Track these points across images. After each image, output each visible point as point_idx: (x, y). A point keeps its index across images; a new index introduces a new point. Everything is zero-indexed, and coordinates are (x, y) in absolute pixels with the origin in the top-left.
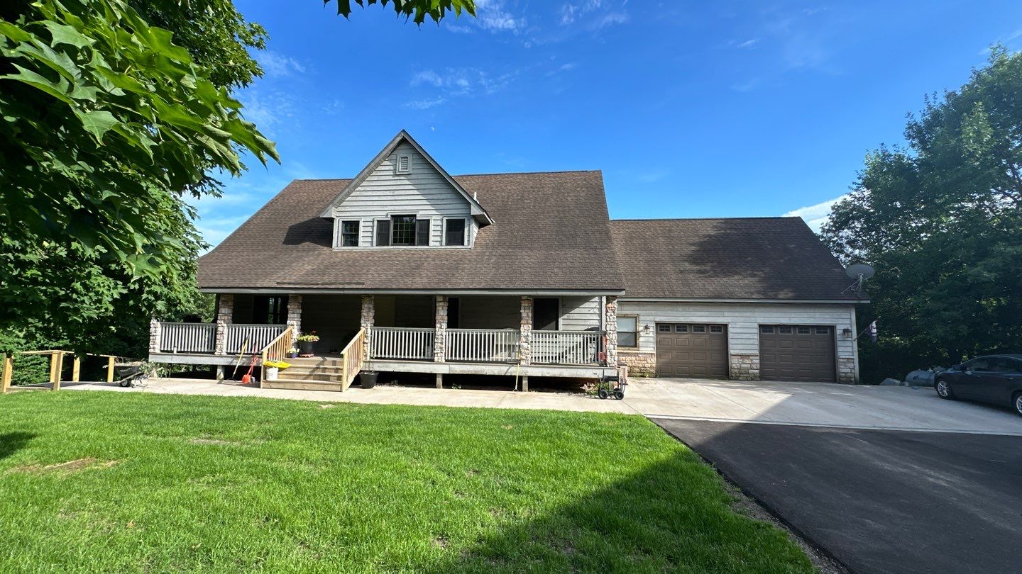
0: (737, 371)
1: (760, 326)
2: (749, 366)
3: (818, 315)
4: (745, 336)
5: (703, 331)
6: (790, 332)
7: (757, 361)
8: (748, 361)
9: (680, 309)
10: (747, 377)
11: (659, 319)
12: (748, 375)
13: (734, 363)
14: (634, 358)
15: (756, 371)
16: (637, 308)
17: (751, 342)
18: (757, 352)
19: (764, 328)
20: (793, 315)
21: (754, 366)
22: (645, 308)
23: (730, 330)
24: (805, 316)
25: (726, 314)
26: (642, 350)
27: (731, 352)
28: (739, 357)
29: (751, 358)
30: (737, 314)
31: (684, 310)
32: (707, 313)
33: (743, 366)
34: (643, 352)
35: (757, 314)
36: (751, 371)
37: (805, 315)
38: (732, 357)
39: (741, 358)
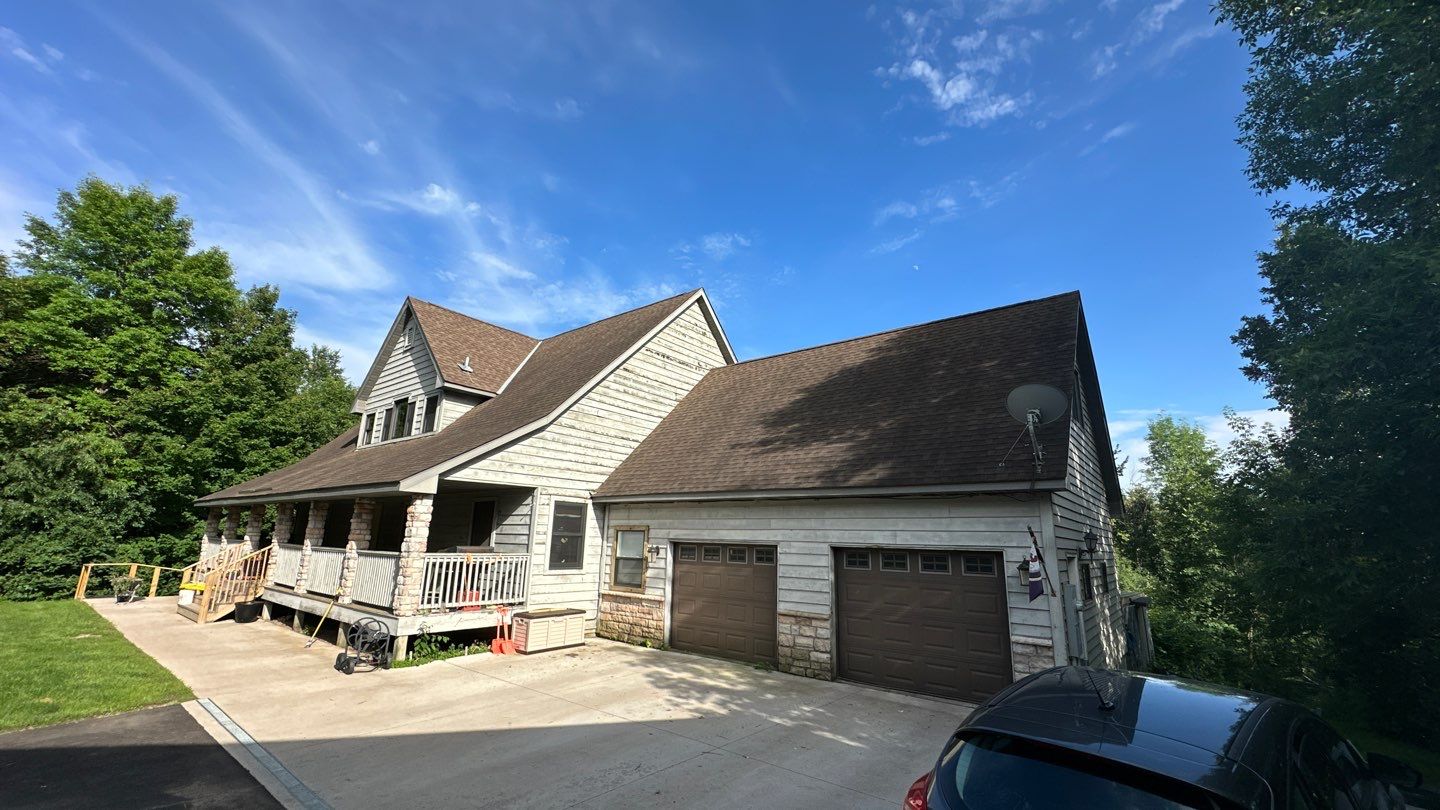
0: (787, 651)
1: (837, 551)
2: (809, 642)
3: (957, 524)
4: (806, 572)
5: (743, 559)
6: (904, 566)
7: (825, 631)
8: (809, 632)
9: (704, 513)
10: (806, 669)
11: (676, 534)
12: (807, 665)
13: (785, 630)
14: (635, 608)
15: (825, 656)
16: (646, 513)
17: (818, 586)
18: (826, 611)
19: (845, 557)
20: (901, 525)
21: (820, 643)
22: (659, 513)
23: (782, 559)
24: (929, 528)
25: (774, 523)
26: (651, 594)
27: (782, 607)
28: (793, 620)
29: (814, 623)
30: (792, 523)
31: (710, 517)
32: (744, 522)
33: (801, 641)
34: (650, 597)
35: (828, 522)
36: (814, 655)
37: (929, 524)
38: (781, 619)
39: (797, 623)
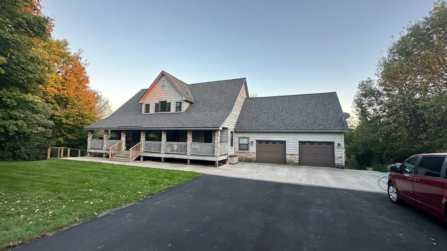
0: (289, 161)
1: (300, 142)
3: (326, 137)
4: (293, 146)
5: (276, 144)
6: (314, 145)
7: (297, 157)
8: (293, 157)
9: (266, 134)
11: (257, 139)
12: (293, 163)
13: (288, 158)
14: (247, 155)
16: (249, 134)
17: (296, 149)
18: (298, 153)
20: (314, 137)
22: (252, 134)
23: (287, 144)
25: (285, 137)
26: (250, 151)
27: (287, 153)
29: (295, 155)
30: (289, 137)
32: (277, 136)
33: (291, 159)
35: (298, 137)
36: (295, 161)
37: (320, 137)
38: (287, 155)
39: (291, 155)
